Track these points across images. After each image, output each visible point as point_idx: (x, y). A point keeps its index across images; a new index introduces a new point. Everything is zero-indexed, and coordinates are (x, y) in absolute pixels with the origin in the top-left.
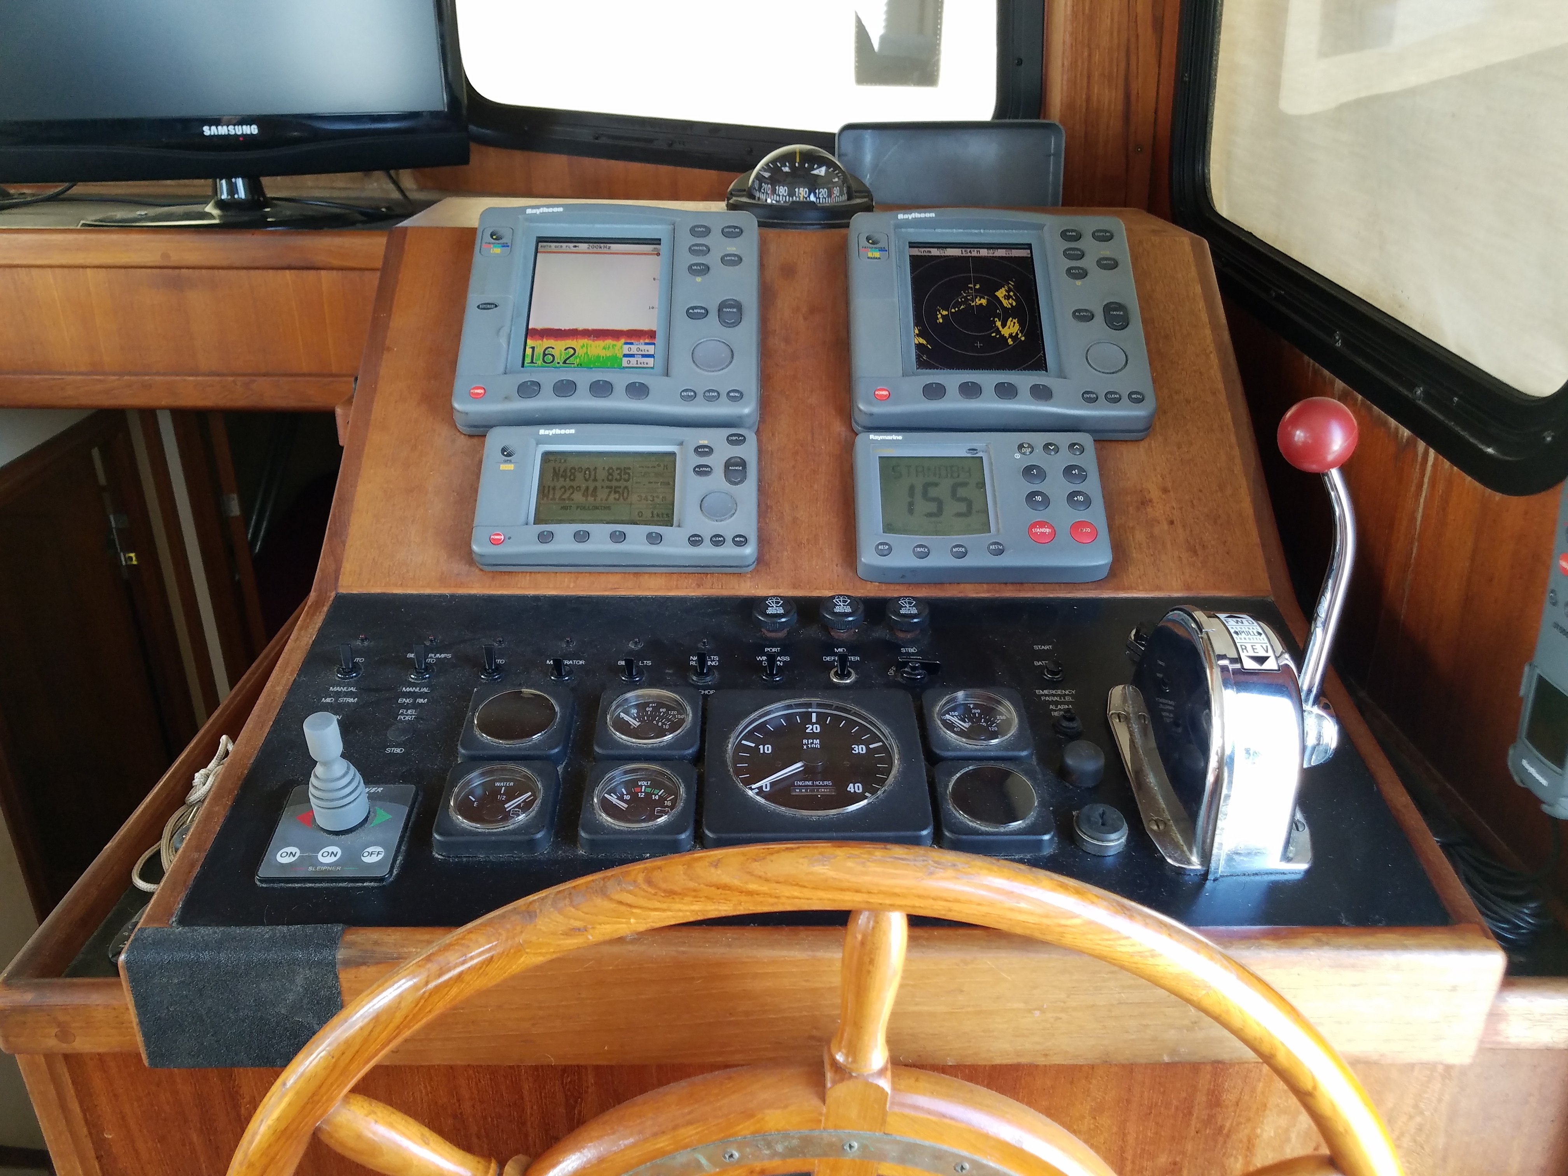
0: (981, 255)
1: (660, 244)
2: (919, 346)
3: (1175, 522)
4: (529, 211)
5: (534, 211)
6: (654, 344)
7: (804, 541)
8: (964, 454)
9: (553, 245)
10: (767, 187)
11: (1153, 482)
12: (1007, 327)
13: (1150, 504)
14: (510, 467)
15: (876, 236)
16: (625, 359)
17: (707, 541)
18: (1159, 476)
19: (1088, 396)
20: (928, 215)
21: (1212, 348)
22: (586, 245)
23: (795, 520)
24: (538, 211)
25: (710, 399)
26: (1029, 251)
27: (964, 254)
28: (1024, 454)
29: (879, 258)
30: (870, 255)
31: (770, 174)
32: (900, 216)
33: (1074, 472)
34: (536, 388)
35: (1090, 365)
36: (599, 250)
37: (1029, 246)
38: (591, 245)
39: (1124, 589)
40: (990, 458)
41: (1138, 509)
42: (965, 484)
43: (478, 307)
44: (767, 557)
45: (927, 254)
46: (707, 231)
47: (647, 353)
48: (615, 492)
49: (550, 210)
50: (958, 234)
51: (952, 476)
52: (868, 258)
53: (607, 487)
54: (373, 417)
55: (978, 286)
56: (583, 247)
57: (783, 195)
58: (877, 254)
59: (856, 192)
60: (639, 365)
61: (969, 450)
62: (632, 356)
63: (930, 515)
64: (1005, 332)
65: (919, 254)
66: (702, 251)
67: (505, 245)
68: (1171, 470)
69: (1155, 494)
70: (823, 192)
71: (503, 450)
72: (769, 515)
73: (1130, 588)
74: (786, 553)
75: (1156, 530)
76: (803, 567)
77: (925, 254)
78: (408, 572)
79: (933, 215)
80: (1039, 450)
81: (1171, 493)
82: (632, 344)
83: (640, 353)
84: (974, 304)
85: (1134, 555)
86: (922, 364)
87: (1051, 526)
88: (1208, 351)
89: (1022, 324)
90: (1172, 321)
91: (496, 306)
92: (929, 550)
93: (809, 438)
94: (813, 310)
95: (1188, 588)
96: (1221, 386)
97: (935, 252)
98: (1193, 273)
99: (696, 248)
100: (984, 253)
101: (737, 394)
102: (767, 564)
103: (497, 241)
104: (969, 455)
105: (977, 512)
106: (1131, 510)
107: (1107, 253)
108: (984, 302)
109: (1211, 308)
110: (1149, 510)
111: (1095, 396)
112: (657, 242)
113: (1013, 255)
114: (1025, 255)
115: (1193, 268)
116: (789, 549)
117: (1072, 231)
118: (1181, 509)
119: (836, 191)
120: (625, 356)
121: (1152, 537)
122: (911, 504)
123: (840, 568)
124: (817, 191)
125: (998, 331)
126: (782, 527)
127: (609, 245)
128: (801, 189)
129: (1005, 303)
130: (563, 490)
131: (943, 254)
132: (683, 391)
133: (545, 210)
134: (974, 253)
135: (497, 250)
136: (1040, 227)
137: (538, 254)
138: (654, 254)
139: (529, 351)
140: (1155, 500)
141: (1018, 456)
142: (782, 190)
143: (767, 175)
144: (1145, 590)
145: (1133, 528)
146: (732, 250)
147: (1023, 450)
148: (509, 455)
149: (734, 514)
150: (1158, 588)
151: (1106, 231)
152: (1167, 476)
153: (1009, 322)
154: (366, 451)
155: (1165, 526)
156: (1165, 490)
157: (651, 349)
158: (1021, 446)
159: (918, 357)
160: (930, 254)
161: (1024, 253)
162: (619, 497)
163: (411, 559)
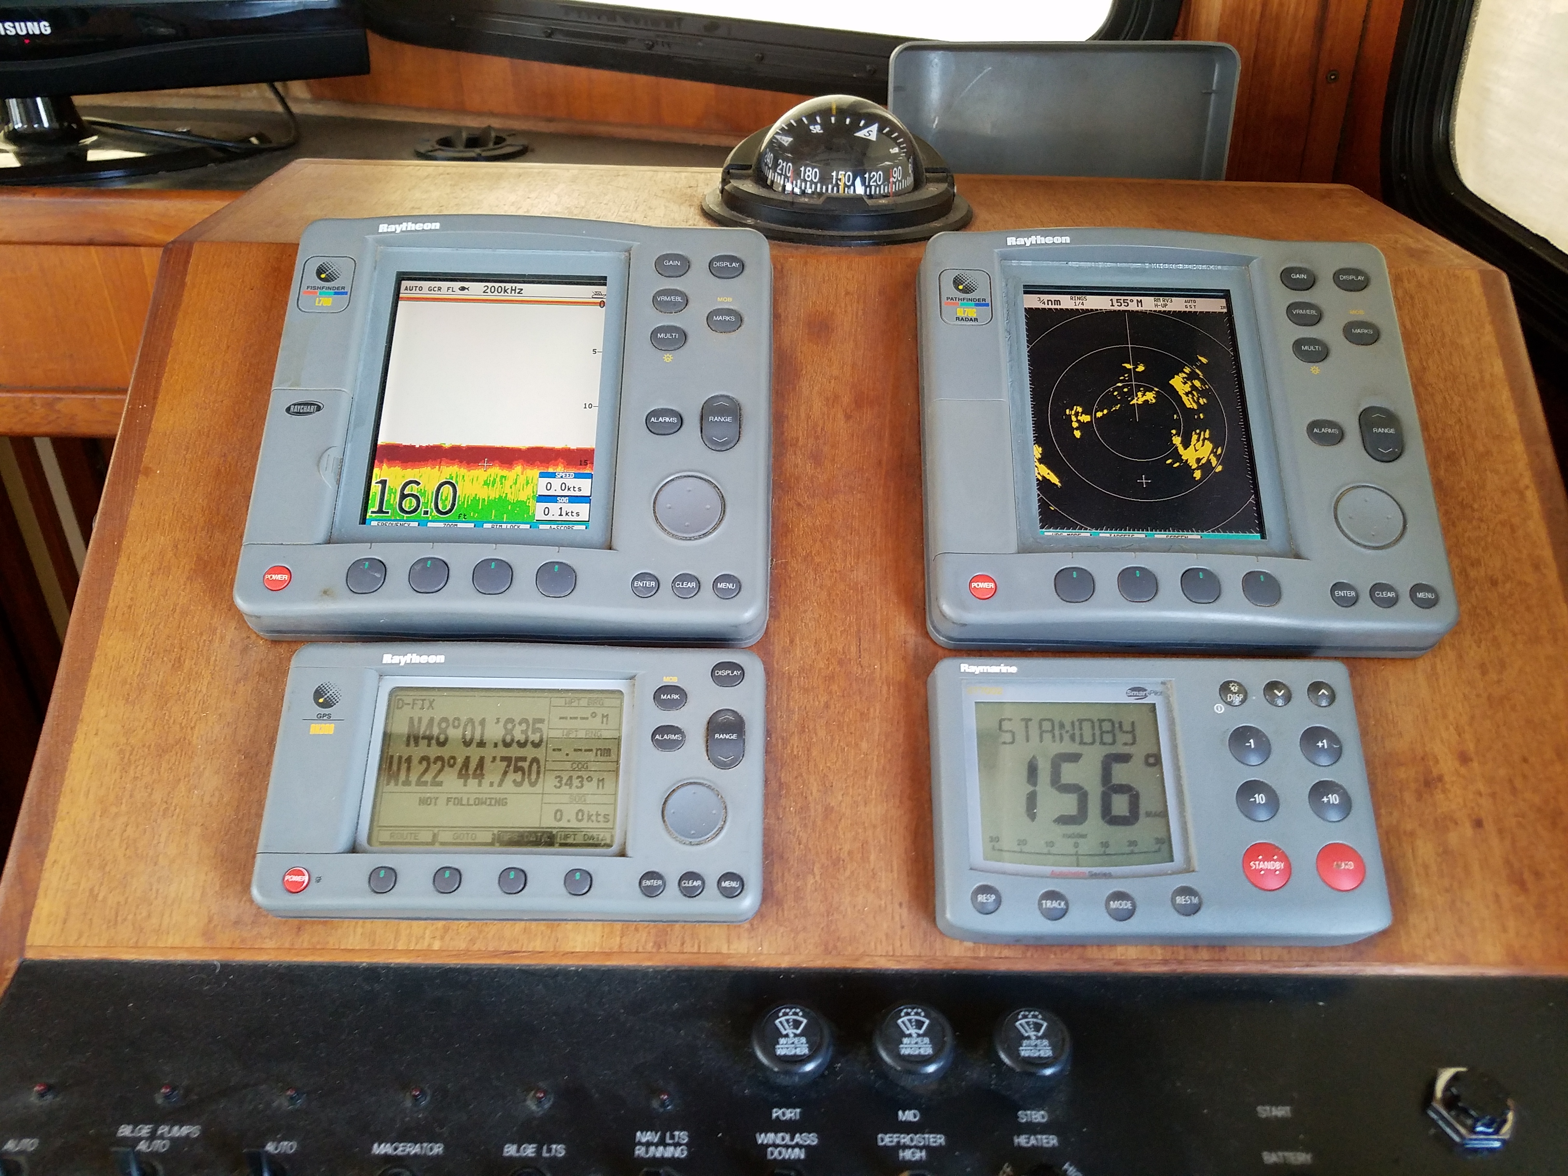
0: (1144, 309)
1: (605, 284)
2: (1044, 485)
3: (1485, 823)
4: (383, 228)
5: (392, 228)
6: (590, 476)
7: (844, 855)
8: (1122, 698)
9: (426, 284)
10: (787, 167)
11: (1442, 741)
12: (1192, 446)
13: (1440, 785)
14: (327, 728)
15: (971, 278)
16: (541, 506)
17: (672, 888)
18: (1451, 728)
19: (1341, 593)
20: (1058, 240)
21: (1527, 479)
22: (481, 286)
23: (828, 810)
24: (399, 228)
25: (683, 595)
26: (1223, 302)
27: (1116, 308)
28: (1230, 704)
29: (976, 320)
30: (960, 313)
31: (790, 139)
32: (1011, 241)
33: (1320, 744)
34: (378, 575)
35: (1342, 531)
36: (502, 296)
37: (1226, 295)
38: (490, 285)
39: (1401, 961)
40: (1169, 710)
41: (1419, 797)
42: (1125, 758)
43: (288, 410)
44: (778, 887)
45: (1053, 307)
46: (684, 265)
47: (578, 493)
48: (517, 769)
49: (419, 226)
50: (1104, 271)
51: (1103, 743)
52: (957, 318)
53: (503, 759)
54: (111, 604)
55: (1141, 368)
56: (476, 289)
57: (812, 182)
58: (972, 312)
59: (927, 171)
60: (564, 518)
61: (1133, 689)
62: (553, 499)
63: (1063, 820)
64: (1189, 455)
65: (1041, 306)
66: (675, 304)
67: (340, 292)
68: (1473, 718)
69: (1447, 765)
70: (877, 176)
71: (318, 694)
72: (783, 801)
73: (1413, 959)
74: (811, 880)
75: (1453, 838)
76: (842, 908)
77: (1050, 306)
78: (149, 916)
79: (1067, 239)
80: (1257, 696)
81: (1475, 764)
82: (553, 475)
83: (566, 493)
84: (1134, 401)
85: (1417, 890)
86: (1048, 519)
87: (1284, 858)
88: (1522, 485)
89: (1216, 441)
90: (1458, 427)
91: (319, 409)
92: (1067, 904)
93: (853, 649)
94: (859, 402)
95: (1516, 961)
96: (1547, 553)
97: (1067, 302)
98: (1489, 337)
99: (665, 298)
100: (1149, 304)
101: (730, 586)
102: (779, 903)
103: (327, 284)
104: (1132, 700)
105: (1148, 814)
106: (1409, 797)
107: (1359, 314)
108: (1150, 396)
109: (1521, 403)
110: (1439, 796)
111: (1353, 594)
112: (601, 281)
113: (1198, 309)
114: (1219, 310)
115: (1488, 328)
116: (817, 871)
117: (1300, 270)
118: (1493, 795)
119: (897, 174)
120: (542, 498)
121: (1445, 852)
122: (1032, 800)
123: (905, 911)
124: (867, 176)
125: (1177, 457)
126: (806, 825)
127: (519, 286)
128: (842, 172)
129: (1189, 403)
130: (425, 763)
131: (1080, 307)
132: (635, 579)
133: (411, 226)
134: (1132, 305)
135: (326, 301)
136: (1246, 261)
137: (400, 303)
138: (595, 304)
139: (376, 488)
140: (1447, 778)
141: (1220, 708)
142: (811, 173)
143: (787, 140)
144: (1439, 963)
145: (1412, 834)
146: (726, 302)
147: (1230, 697)
148: (327, 704)
149: (722, 828)
150: (1462, 960)
151: (1357, 272)
152: (1467, 728)
153: (1195, 437)
154: (94, 672)
155: (1468, 830)
156: (1464, 758)
157: (584, 486)
158: (1225, 688)
159: (1043, 506)
160: (1058, 307)
161: (1217, 306)
162: (523, 780)
163: (157, 891)
